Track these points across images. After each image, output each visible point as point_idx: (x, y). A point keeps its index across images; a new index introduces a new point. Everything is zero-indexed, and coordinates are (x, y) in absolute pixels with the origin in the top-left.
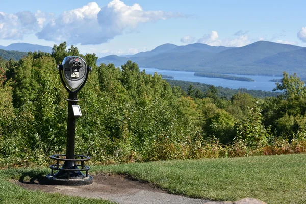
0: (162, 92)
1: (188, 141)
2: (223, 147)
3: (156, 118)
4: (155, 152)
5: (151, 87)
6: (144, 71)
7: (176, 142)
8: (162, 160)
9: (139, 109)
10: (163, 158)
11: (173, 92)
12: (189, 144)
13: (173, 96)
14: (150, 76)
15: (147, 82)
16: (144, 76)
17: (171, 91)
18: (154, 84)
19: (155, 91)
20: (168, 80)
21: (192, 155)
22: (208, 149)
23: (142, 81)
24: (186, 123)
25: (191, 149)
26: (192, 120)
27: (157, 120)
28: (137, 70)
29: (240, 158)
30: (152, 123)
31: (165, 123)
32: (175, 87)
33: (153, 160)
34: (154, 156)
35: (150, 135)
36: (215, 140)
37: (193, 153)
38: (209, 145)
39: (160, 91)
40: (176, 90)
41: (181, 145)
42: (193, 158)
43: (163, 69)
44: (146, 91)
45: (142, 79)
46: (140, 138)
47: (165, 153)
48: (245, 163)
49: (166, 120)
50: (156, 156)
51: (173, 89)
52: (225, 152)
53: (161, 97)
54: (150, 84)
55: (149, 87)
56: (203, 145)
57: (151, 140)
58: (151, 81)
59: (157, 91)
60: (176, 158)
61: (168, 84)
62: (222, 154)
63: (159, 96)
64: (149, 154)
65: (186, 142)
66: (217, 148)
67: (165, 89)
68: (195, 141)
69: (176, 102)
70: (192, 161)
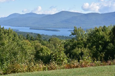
0: (13, 38)
1: (27, 63)
2: (45, 65)
3: (10, 51)
4: (10, 69)
5: (8, 35)
6: (3, 27)
7: (20, 63)
8: (13, 73)
10: (14, 72)
11: (19, 38)
12: (27, 64)
13: (19, 40)
14: (6, 30)
15: (5, 33)
16: (3, 30)
17: (18, 37)
19: (10, 38)
20: (16, 32)
21: (29, 70)
22: (37, 66)
23: (3, 33)
24: (26, 53)
25: (29, 67)
26: (29, 52)
29: (53, 71)
30: (8, 54)
31: (15, 54)
33: (9, 73)
34: (9, 71)
35: (7, 60)
36: (40, 62)
37: (30, 69)
38: (37, 65)
39: (12, 38)
41: (23, 65)
42: (29, 71)
43: (13, 26)
44: (5, 37)
45: (2, 31)
46: (2, 62)
47: (15, 69)
48: (56, 73)
49: (15, 52)
50: (10, 71)
51: (19, 36)
52: (46, 68)
53: (13, 40)
54: (7, 34)
55: (6, 35)
56: (34, 64)
57: (8, 63)
58: (7, 32)
59: (11, 37)
60: (20, 72)
62: (44, 69)
63: (12, 40)
64: (6, 70)
65: (26, 63)
66: (42, 66)
67: (15, 36)
68: (30, 62)
69: (20, 43)
70: (29, 73)
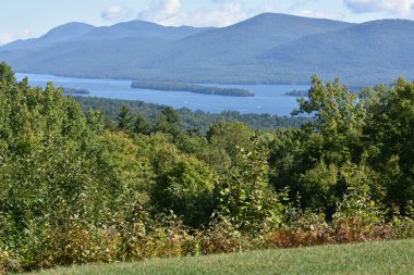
0: (64, 122)
1: (118, 223)
2: (190, 233)
3: (52, 178)
4: (49, 248)
5: (42, 113)
6: (25, 80)
7: (92, 226)
8: (63, 264)
9: (14, 159)
10: (66, 260)
11: (88, 122)
12: (119, 228)
13: (89, 131)
14: (37, 90)
15: (31, 104)
16: (25, 92)
17: (83, 120)
18: (46, 108)
19: (51, 122)
20: (78, 99)
21: (127, 252)
22: (158, 238)
23: (22, 102)
24: (115, 186)
25: (124, 240)
26: (128, 179)
27: (53, 181)
28: (10, 78)
29: (223, 255)
30: (43, 190)
31: (71, 188)
32: (92, 112)
33: (45, 266)
34: (46, 257)
35: (37, 213)
36: (173, 219)
37: (129, 249)
38: (160, 231)
39: (59, 122)
40: (94, 119)
41: (103, 232)
42: (128, 258)
43: (66, 76)
44: (31, 121)
45: (20, 96)
46: (17, 220)
47: (70, 250)
48: (232, 266)
49: (72, 182)
50: (50, 258)
51: (88, 115)
52: (193, 245)
53: (63, 133)
54: (39, 107)
55: (36, 113)
56: (149, 230)
57: (41, 223)
58: (40, 101)
59: (55, 121)
60: (92, 260)
61: (78, 105)
62: (188, 249)
63: (58, 131)
64: (36, 254)
65: (114, 227)
66: (179, 237)
67: (71, 116)
68: (132, 222)
69: (94, 142)
70: (123, 265)
